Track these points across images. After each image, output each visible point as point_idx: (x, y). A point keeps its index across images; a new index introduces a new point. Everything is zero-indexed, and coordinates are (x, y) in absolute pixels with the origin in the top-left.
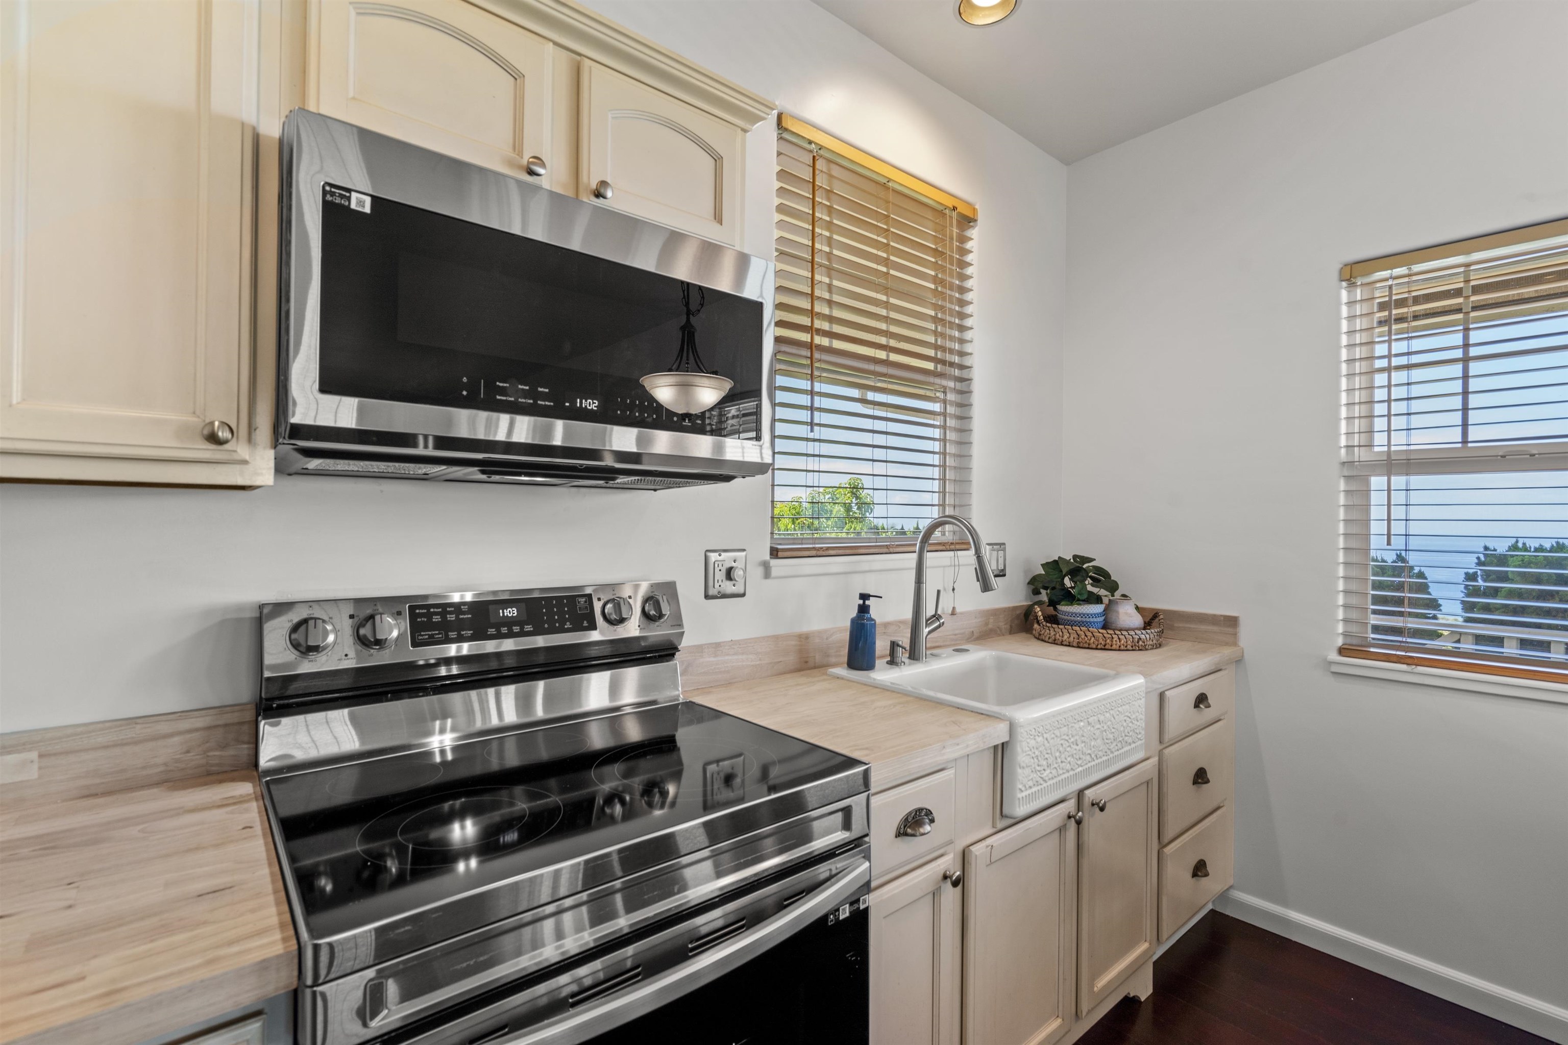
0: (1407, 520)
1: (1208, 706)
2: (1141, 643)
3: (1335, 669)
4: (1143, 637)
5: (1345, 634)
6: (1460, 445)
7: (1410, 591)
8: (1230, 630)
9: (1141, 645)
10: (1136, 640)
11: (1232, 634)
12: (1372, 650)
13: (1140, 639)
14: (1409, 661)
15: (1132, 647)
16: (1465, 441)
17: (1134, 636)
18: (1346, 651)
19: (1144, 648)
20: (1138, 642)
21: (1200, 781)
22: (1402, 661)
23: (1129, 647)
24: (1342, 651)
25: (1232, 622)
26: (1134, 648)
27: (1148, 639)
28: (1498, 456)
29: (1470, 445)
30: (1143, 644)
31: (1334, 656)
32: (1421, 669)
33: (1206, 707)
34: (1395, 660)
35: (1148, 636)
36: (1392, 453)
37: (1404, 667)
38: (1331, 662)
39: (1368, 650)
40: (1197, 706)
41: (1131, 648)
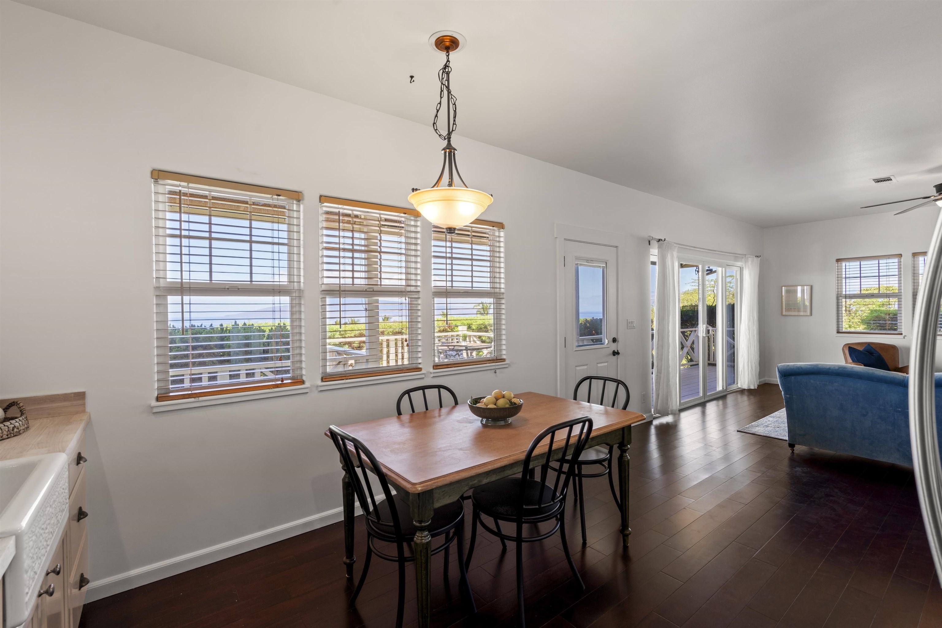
0: (190, 320)
1: (86, 461)
2: (16, 430)
3: (155, 410)
4: (17, 424)
5: (158, 389)
6: (209, 281)
7: (193, 358)
8: (80, 402)
9: (16, 432)
10: (11, 428)
11: (82, 405)
12: (171, 394)
13: (15, 426)
14: (195, 396)
15: (7, 435)
16: (211, 280)
17: (9, 426)
18: (161, 398)
19: (19, 433)
20: (13, 430)
21: (82, 517)
22: (191, 396)
23: (5, 437)
24: (158, 399)
25: (81, 396)
26: (9, 436)
27: (21, 425)
28: (225, 288)
29: (213, 282)
30: (18, 430)
31: (154, 403)
32: (201, 399)
33: (85, 462)
34: (187, 397)
35: (21, 423)
36: (183, 283)
37: (193, 400)
38: (153, 407)
39: (169, 395)
40: (78, 463)
41: (7, 437)
